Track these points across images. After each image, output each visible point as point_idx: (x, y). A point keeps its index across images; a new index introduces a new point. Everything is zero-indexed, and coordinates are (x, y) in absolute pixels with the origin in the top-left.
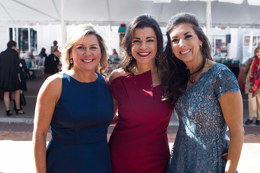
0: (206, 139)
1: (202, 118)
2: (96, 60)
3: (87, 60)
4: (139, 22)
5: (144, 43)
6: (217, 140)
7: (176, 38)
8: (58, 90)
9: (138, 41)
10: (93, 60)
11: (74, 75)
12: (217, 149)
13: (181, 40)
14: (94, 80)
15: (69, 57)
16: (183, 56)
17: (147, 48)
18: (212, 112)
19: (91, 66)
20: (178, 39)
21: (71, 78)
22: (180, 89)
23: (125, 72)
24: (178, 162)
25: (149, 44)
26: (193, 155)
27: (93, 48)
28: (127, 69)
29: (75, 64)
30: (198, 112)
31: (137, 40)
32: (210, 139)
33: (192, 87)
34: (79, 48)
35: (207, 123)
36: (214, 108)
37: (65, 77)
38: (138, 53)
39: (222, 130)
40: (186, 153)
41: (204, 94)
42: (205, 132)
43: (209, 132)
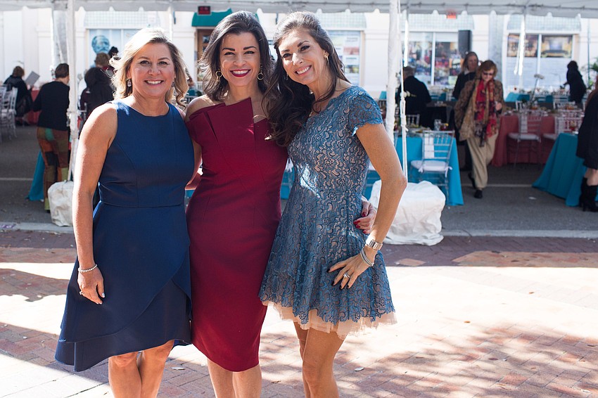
0: (332, 196)
1: (328, 162)
2: (167, 83)
3: (152, 81)
4: (231, 25)
5: (240, 56)
6: (348, 197)
7: (287, 52)
8: (112, 125)
9: (232, 52)
10: (162, 81)
11: (134, 105)
12: (348, 210)
13: (295, 55)
14: (163, 113)
15: (126, 77)
16: (301, 77)
17: (244, 63)
18: (342, 155)
19: (159, 91)
20: (289, 53)
21: (130, 109)
22: (298, 122)
23: (211, 101)
24: (290, 231)
25: (248, 58)
26: (312, 219)
27: (162, 63)
28: (214, 96)
29: (135, 87)
30: (322, 153)
31: (230, 51)
32: (338, 196)
33: (316, 118)
34: (142, 63)
35: (334, 172)
36: (346, 150)
37: (121, 107)
38: (232, 71)
39: (356, 184)
40: (302, 217)
41: (333, 128)
42: (331, 186)
43: (337, 185)
